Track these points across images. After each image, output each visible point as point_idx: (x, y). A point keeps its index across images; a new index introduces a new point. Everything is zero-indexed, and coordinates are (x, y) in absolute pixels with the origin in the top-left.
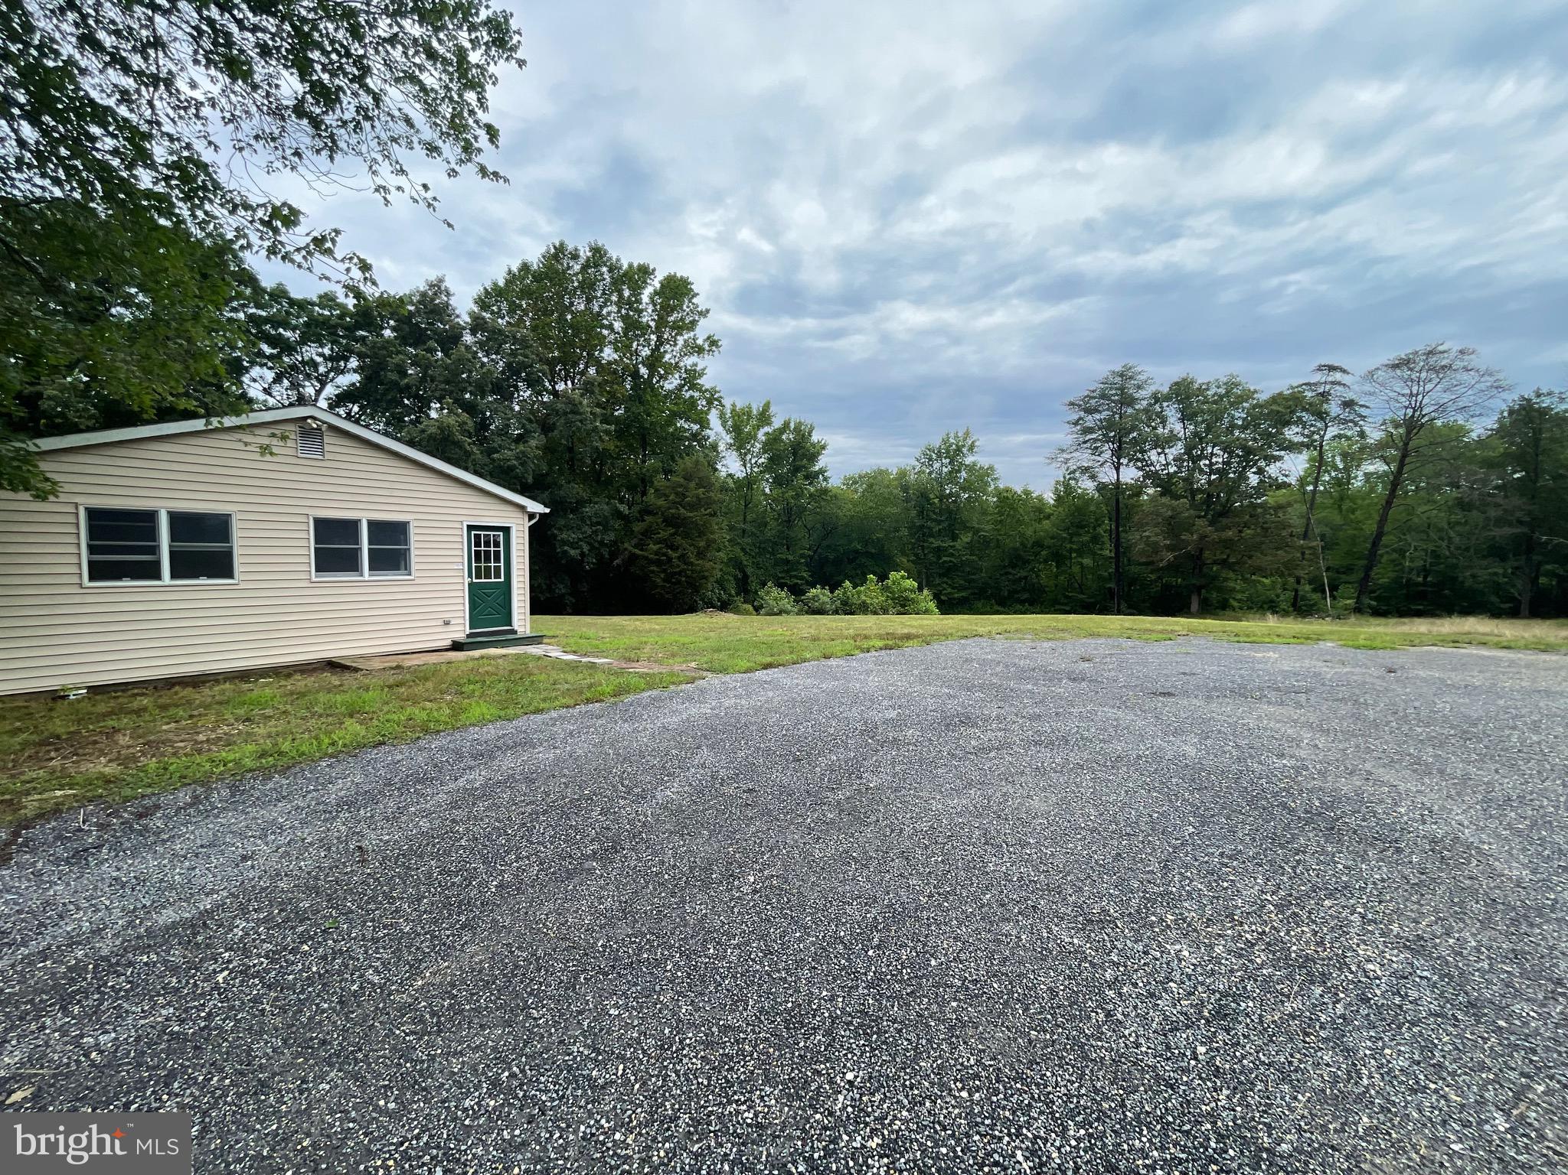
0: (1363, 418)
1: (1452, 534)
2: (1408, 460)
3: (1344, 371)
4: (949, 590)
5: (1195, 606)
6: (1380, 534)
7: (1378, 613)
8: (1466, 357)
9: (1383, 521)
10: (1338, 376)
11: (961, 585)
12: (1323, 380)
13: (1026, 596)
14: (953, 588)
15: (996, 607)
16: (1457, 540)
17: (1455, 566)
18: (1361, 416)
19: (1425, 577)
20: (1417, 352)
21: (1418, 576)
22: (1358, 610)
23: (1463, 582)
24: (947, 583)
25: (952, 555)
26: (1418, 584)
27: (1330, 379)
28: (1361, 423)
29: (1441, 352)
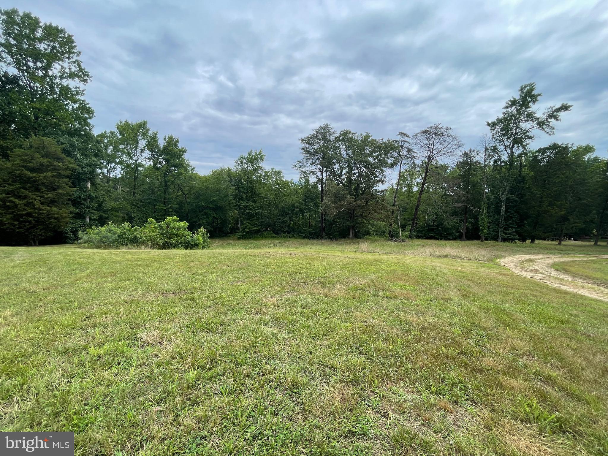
0: (414, 157)
1: (442, 206)
2: (428, 174)
3: (408, 137)
4: (250, 226)
5: (351, 235)
6: (418, 205)
7: (418, 237)
8: (448, 131)
9: (419, 199)
10: (406, 138)
11: (255, 224)
12: (401, 140)
13: (287, 229)
14: (252, 225)
15: (274, 235)
16: (443, 208)
17: (442, 219)
18: (413, 156)
19: (434, 223)
20: (431, 127)
21: (432, 222)
22: (410, 237)
23: (445, 225)
24: (249, 223)
25: (250, 209)
26: (431, 226)
27: (403, 139)
28: (413, 159)
29: (439, 128)
